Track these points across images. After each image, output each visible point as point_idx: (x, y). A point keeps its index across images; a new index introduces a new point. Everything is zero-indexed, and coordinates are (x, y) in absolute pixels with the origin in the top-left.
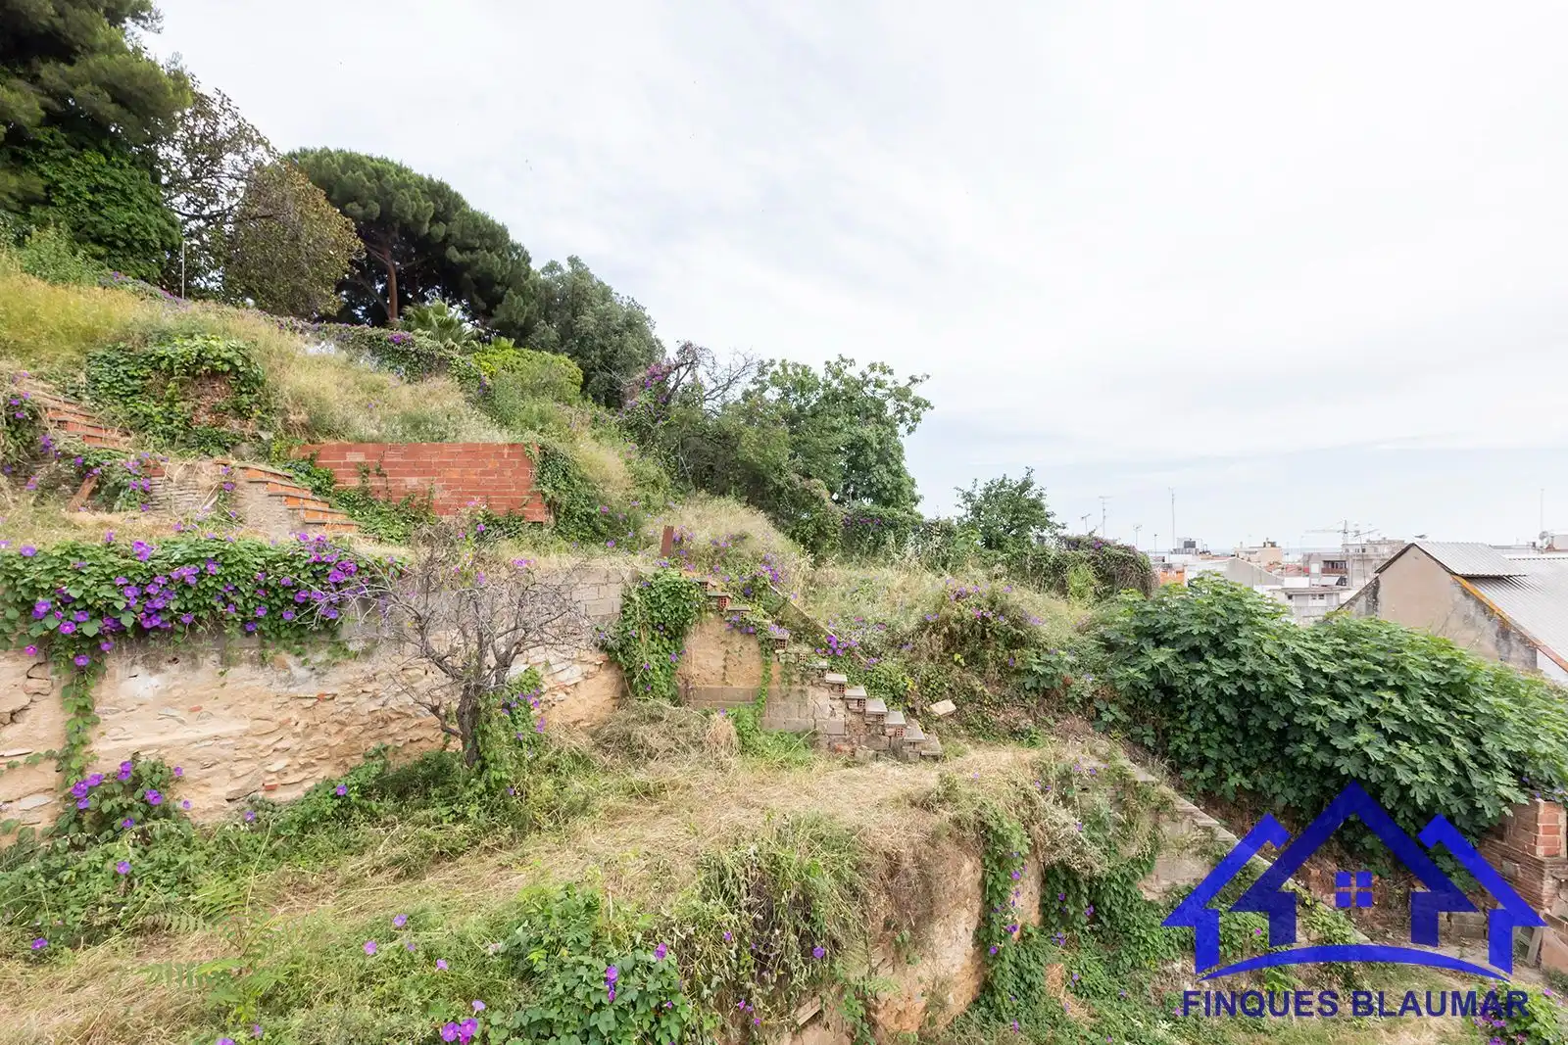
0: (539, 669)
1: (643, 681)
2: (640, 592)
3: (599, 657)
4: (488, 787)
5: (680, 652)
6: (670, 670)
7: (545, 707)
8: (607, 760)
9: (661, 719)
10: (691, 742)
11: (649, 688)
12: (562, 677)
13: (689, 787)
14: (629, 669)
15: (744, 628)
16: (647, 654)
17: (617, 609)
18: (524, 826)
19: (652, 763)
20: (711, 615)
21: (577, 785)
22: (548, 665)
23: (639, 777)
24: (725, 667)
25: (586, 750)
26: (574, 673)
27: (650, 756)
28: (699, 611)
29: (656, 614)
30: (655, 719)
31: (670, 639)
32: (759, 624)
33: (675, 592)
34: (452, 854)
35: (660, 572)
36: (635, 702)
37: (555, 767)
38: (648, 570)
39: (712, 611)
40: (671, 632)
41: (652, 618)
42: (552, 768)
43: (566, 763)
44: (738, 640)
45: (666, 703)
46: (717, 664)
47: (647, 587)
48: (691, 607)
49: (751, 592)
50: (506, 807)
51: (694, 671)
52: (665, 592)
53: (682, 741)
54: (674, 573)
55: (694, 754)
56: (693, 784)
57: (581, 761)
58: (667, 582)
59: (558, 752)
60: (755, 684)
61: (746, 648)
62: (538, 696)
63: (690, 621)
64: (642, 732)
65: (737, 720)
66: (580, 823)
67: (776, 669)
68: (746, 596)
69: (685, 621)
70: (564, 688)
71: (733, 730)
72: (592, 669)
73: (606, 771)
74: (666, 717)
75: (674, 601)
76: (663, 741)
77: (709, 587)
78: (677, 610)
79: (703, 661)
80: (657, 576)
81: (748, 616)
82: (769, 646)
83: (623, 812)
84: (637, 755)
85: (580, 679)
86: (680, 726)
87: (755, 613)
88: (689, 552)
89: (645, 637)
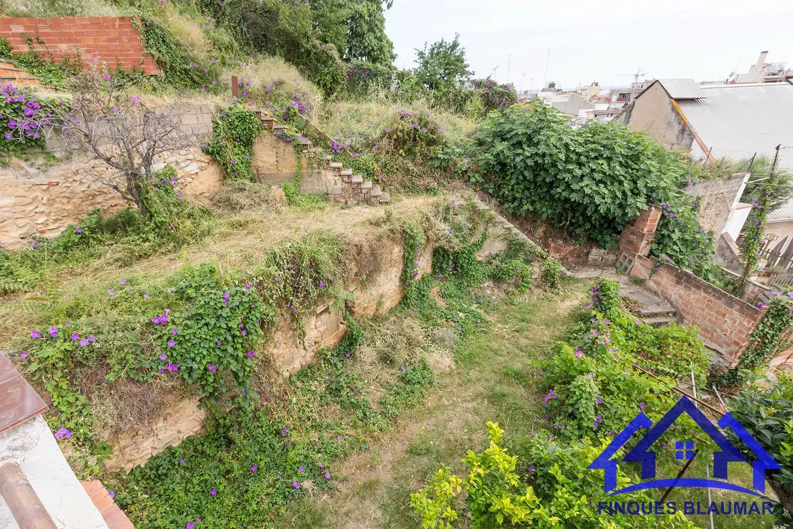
0: (173, 165)
1: (233, 171)
2: (222, 118)
3: (206, 158)
4: (157, 226)
5: (252, 154)
6: (248, 165)
7: (182, 186)
8: (220, 211)
9: (245, 190)
10: (262, 201)
11: (236, 173)
12: (188, 169)
13: (262, 222)
14: (224, 164)
15: (284, 138)
16: (233, 154)
17: (211, 130)
18: (179, 243)
19: (242, 211)
20: (264, 131)
21: (205, 224)
22: (177, 163)
23: (236, 218)
24: (277, 161)
25: (207, 207)
26: (193, 168)
27: (241, 208)
28: (258, 129)
29: (233, 132)
30: (242, 190)
31: (245, 147)
32: (292, 136)
33: (242, 118)
34: (145, 256)
35: (232, 106)
36: (230, 182)
37: (193, 215)
38: (225, 106)
39: (265, 129)
40: (244, 142)
41: (232, 134)
42: (190, 216)
43: (197, 213)
44: (282, 144)
45: (247, 182)
46: (273, 160)
47: (225, 115)
48: (253, 127)
49: (287, 117)
50: (169, 234)
51: (260, 164)
52: (237, 118)
53: (257, 200)
54: (240, 106)
55: (264, 206)
56: (264, 220)
57: (206, 212)
58: (238, 113)
59: (193, 209)
60: (294, 170)
61: (287, 150)
62: (176, 180)
63: (254, 135)
64: (236, 197)
65: (285, 189)
66: (207, 240)
67: (304, 161)
68: (286, 120)
69: (251, 135)
70: (190, 175)
71: (284, 194)
72: (204, 165)
73: (220, 216)
74: (247, 188)
75: (243, 124)
76: (247, 200)
77: (262, 115)
78: (245, 129)
79: (265, 159)
80: (231, 109)
81: (285, 131)
82: (299, 148)
83: (230, 234)
84: (235, 208)
85: (198, 171)
86: (255, 193)
87: (289, 129)
88: (248, 93)
89: (230, 146)
